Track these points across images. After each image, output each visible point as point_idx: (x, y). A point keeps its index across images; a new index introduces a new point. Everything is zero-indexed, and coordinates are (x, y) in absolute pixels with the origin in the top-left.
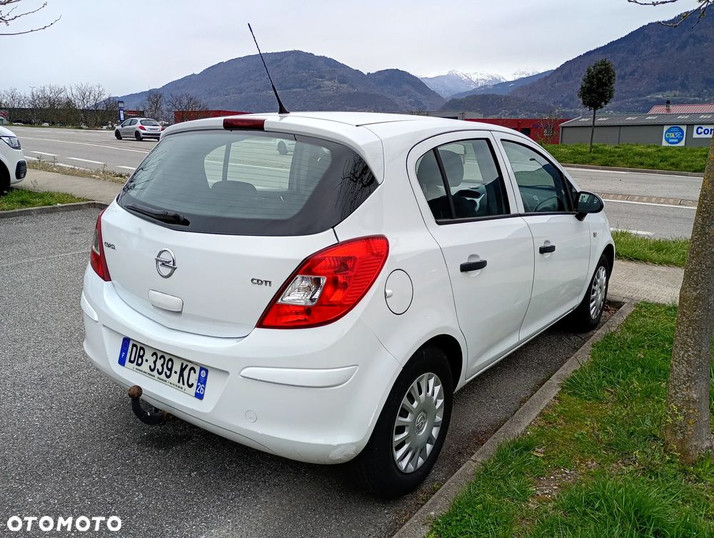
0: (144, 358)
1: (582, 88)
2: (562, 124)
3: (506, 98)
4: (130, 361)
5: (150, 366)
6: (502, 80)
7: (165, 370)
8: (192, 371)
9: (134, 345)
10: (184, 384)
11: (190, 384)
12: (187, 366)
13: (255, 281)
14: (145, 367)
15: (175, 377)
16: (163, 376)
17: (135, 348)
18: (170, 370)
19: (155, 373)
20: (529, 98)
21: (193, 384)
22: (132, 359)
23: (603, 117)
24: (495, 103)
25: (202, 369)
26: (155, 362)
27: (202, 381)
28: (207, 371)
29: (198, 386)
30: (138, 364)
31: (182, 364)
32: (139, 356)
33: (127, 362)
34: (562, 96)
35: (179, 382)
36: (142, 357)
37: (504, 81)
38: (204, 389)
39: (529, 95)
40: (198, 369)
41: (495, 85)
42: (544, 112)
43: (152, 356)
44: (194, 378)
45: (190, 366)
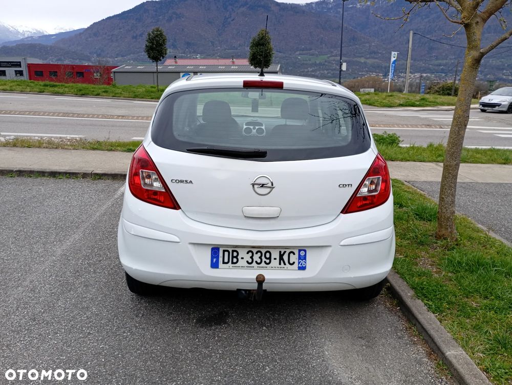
0: (239, 257)
1: (146, 46)
2: (113, 70)
3: (51, 47)
4: (224, 263)
5: (247, 262)
6: (45, 33)
7: (264, 259)
8: (291, 255)
9: (224, 251)
10: (285, 264)
11: (291, 262)
12: (285, 252)
13: (342, 186)
14: (241, 263)
15: (275, 263)
16: (263, 264)
17: (226, 254)
18: (270, 258)
19: (254, 264)
20: (70, 48)
21: (294, 263)
22: (226, 260)
23: (140, 66)
24: (42, 51)
25: (300, 251)
26: (252, 257)
27: (303, 258)
28: (305, 251)
29: (299, 263)
30: (233, 263)
31: (280, 252)
32: (233, 257)
33: (221, 264)
34: (95, 49)
35: (280, 264)
36: (236, 257)
37: (47, 34)
38: (306, 262)
39: (70, 46)
40: (296, 252)
41: (40, 37)
42: (83, 60)
43: (248, 253)
44: (294, 258)
45: (288, 251)
